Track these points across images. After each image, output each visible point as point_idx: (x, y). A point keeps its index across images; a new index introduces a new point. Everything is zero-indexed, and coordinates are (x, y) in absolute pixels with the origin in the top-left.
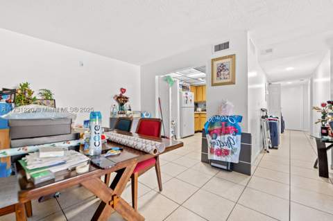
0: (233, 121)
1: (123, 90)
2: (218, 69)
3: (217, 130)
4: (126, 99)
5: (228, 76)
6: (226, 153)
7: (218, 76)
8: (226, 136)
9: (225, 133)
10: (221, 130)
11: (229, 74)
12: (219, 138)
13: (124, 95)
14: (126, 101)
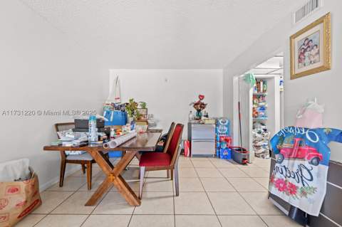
0: (315, 139)
1: (201, 97)
2: (300, 49)
3: (285, 149)
4: (203, 106)
5: (317, 57)
6: (292, 190)
7: (300, 60)
8: (297, 162)
9: (297, 157)
10: (292, 150)
11: (318, 53)
12: (285, 162)
13: (202, 101)
14: (204, 108)
